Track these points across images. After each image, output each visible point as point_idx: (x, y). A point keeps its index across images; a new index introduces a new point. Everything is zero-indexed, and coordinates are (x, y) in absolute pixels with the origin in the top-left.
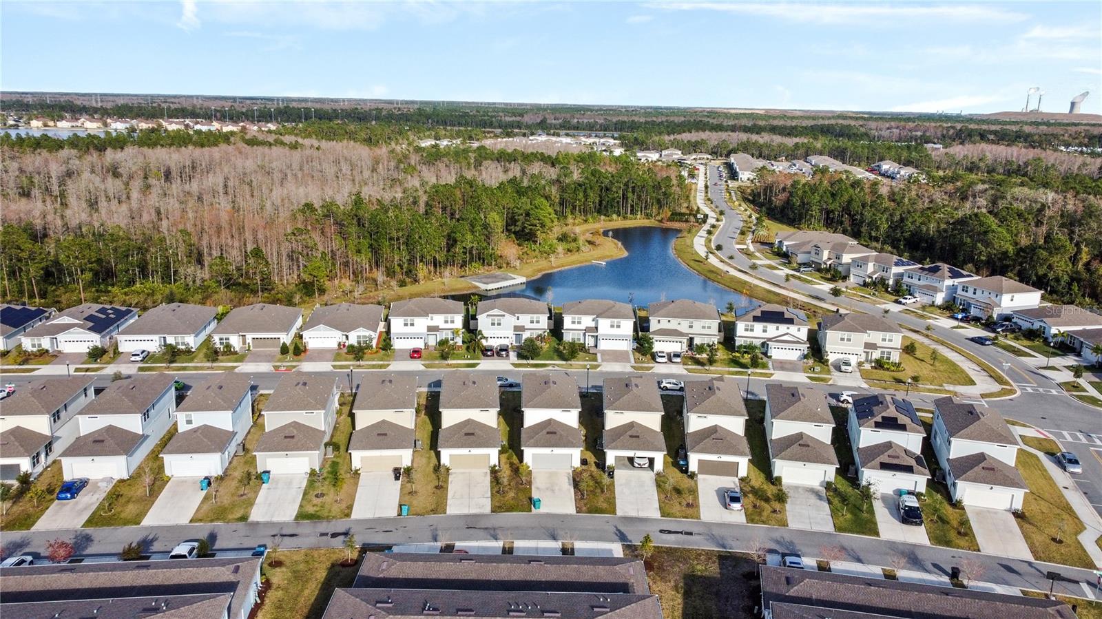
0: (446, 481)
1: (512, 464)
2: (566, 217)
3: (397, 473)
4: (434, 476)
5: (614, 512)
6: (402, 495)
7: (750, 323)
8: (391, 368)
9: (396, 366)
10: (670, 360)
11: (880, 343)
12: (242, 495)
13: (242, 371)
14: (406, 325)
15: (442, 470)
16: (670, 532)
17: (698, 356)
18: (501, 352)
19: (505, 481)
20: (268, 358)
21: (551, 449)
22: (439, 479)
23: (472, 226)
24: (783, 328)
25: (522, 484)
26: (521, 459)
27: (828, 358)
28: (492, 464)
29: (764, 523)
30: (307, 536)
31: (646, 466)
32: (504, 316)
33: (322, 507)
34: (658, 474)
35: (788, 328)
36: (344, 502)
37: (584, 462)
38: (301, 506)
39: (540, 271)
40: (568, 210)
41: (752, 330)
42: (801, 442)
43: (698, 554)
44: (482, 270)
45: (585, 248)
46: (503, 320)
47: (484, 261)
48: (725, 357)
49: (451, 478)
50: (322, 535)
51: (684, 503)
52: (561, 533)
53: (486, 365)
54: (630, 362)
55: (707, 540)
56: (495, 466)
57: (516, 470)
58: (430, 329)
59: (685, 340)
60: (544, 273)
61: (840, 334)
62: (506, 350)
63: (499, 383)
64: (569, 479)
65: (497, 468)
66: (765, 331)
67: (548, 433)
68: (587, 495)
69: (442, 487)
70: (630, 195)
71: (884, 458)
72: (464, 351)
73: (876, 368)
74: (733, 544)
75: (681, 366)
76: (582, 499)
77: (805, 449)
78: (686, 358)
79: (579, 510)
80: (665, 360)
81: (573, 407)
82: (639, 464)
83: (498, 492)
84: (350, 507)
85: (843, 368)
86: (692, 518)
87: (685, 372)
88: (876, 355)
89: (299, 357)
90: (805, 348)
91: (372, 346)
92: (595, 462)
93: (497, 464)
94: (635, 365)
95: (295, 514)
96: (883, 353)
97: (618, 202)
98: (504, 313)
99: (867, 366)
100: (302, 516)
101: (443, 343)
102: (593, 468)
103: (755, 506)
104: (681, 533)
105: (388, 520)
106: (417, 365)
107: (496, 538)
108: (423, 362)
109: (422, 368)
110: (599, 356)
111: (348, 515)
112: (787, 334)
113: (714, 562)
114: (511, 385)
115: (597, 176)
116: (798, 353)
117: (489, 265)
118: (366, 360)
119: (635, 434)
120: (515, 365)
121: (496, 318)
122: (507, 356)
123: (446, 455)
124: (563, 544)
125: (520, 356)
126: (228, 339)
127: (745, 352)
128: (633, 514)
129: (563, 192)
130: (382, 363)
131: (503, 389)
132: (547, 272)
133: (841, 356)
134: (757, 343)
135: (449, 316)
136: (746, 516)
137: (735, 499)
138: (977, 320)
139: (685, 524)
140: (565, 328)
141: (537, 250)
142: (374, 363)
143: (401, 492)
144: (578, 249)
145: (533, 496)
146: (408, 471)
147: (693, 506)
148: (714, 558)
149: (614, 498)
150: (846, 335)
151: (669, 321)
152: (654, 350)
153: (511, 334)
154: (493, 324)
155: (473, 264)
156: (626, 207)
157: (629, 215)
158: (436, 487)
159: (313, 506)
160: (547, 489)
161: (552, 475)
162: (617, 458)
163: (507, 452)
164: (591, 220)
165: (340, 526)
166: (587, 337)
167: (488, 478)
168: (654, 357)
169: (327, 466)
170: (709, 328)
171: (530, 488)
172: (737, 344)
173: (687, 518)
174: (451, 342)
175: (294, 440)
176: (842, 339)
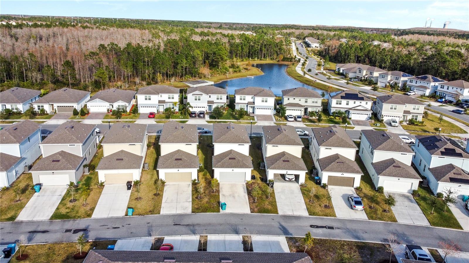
0: (162, 191)
1: (206, 179)
2: (233, 59)
3: (129, 185)
4: (154, 187)
5: (276, 212)
6: (131, 200)
7: (339, 100)
8: (136, 123)
9: (139, 122)
10: (296, 120)
11: (412, 111)
12: (17, 201)
13: (48, 124)
14: (146, 99)
15: (159, 182)
16: (317, 227)
17: (310, 118)
18: (201, 115)
19: (202, 190)
20: (64, 117)
21: (232, 169)
22: (157, 189)
23: (187, 57)
24: (358, 103)
25: (213, 192)
26: (212, 176)
27: (383, 119)
28: (193, 178)
29: (380, 219)
30: (55, 232)
31: (294, 180)
32: (202, 95)
33: (72, 209)
34: (302, 185)
35: (361, 103)
36: (89, 206)
37: (253, 177)
38: (58, 209)
39: (221, 80)
40: (234, 56)
41: (340, 104)
42: (394, 164)
43: (343, 244)
44: (191, 79)
45: (243, 71)
46: (201, 98)
47: (192, 74)
48: (325, 118)
49: (165, 188)
50: (68, 231)
51: (323, 205)
52: (241, 228)
53: (191, 121)
54: (273, 121)
55: (345, 232)
56: (195, 180)
57: (209, 183)
58: (160, 102)
59: (303, 109)
60: (223, 81)
61: (390, 106)
62: (203, 114)
63: (199, 131)
64: (244, 189)
65: (196, 181)
66: (347, 104)
67: (230, 159)
68: (257, 200)
69: (159, 194)
70: (263, 48)
71: (451, 175)
72: (179, 115)
73: (410, 125)
74: (365, 236)
75: (302, 123)
76: (254, 202)
77: (397, 169)
78: (304, 119)
79: (252, 211)
80: (293, 119)
81: (246, 143)
82: (289, 179)
83: (197, 198)
84: (92, 209)
85: (393, 124)
86: (330, 216)
87: (305, 126)
88: (409, 117)
89: (83, 117)
90: (370, 113)
91: (127, 111)
92: (260, 178)
93: (197, 179)
94: (276, 122)
95: (51, 214)
96: (413, 116)
97: (258, 52)
98: (202, 93)
99: (405, 124)
100: (57, 216)
101: (167, 110)
102: (259, 181)
103: (370, 207)
104: (325, 227)
105: (118, 218)
106: (152, 122)
107: (194, 233)
108: (155, 120)
109: (155, 123)
110: (255, 117)
111: (89, 215)
112: (360, 106)
113: (355, 252)
114: (206, 132)
115: (248, 40)
116: (366, 116)
117: (195, 77)
118: (123, 119)
119: (286, 160)
120: (208, 122)
121: (198, 96)
122: (204, 117)
123: (163, 173)
124: (243, 237)
125: (211, 117)
126: (42, 106)
127: (336, 116)
128: (290, 213)
129: (231, 47)
130: (131, 120)
131: (200, 134)
132: (224, 80)
133: (390, 118)
134: (343, 110)
135: (171, 95)
136: (367, 214)
137: (358, 203)
138: (450, 102)
139: (327, 221)
140: (236, 102)
141: (219, 71)
142: (127, 120)
143: (130, 198)
144: (240, 71)
145: (221, 200)
146: (137, 183)
147: (329, 208)
148: (354, 248)
149: (275, 202)
150: (394, 106)
151: (294, 99)
152: (286, 115)
153: (206, 105)
154: (196, 99)
155: (187, 76)
156: (261, 55)
157: (263, 58)
158: (155, 195)
159: (66, 208)
160: (230, 195)
161: (233, 186)
162: (275, 175)
163: (203, 171)
164: (245, 60)
165: (81, 223)
166: (249, 107)
167: (190, 188)
168: (286, 118)
169: (84, 180)
170: (316, 102)
171: (219, 195)
172: (332, 111)
173: (327, 216)
174: (172, 110)
175: (59, 163)
176: (391, 108)
